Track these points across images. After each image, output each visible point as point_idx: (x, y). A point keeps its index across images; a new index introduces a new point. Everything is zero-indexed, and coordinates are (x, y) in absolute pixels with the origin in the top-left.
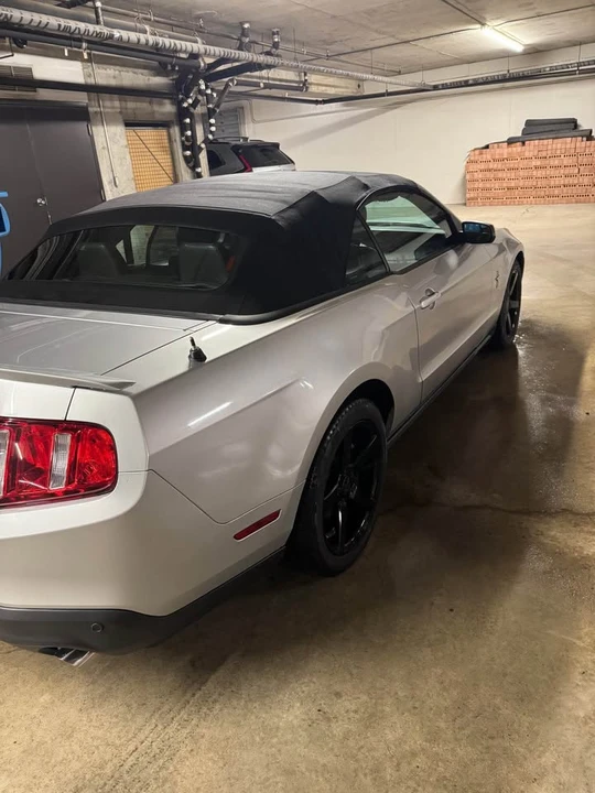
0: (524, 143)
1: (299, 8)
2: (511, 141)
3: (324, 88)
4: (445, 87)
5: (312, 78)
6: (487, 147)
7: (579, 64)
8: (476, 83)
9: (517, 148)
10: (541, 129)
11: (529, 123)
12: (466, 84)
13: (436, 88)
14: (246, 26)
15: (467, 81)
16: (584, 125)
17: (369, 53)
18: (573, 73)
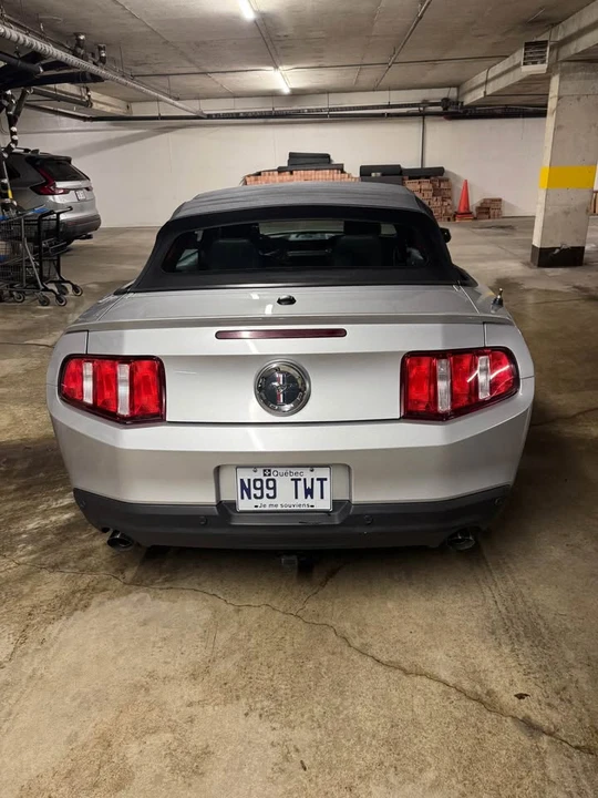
0: (292, 173)
1: (145, 29)
2: (281, 170)
3: (101, 106)
4: (218, 116)
5: (94, 95)
6: (259, 174)
7: (331, 110)
8: (246, 116)
9: (287, 176)
10: (302, 161)
11: (292, 156)
12: (237, 116)
13: (209, 117)
14: (82, 37)
15: (238, 114)
16: (336, 160)
17: (165, 79)
18: (325, 116)
